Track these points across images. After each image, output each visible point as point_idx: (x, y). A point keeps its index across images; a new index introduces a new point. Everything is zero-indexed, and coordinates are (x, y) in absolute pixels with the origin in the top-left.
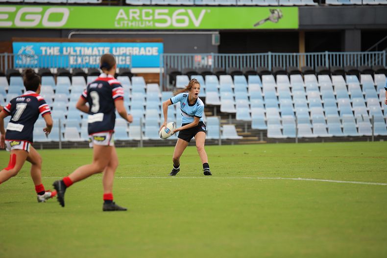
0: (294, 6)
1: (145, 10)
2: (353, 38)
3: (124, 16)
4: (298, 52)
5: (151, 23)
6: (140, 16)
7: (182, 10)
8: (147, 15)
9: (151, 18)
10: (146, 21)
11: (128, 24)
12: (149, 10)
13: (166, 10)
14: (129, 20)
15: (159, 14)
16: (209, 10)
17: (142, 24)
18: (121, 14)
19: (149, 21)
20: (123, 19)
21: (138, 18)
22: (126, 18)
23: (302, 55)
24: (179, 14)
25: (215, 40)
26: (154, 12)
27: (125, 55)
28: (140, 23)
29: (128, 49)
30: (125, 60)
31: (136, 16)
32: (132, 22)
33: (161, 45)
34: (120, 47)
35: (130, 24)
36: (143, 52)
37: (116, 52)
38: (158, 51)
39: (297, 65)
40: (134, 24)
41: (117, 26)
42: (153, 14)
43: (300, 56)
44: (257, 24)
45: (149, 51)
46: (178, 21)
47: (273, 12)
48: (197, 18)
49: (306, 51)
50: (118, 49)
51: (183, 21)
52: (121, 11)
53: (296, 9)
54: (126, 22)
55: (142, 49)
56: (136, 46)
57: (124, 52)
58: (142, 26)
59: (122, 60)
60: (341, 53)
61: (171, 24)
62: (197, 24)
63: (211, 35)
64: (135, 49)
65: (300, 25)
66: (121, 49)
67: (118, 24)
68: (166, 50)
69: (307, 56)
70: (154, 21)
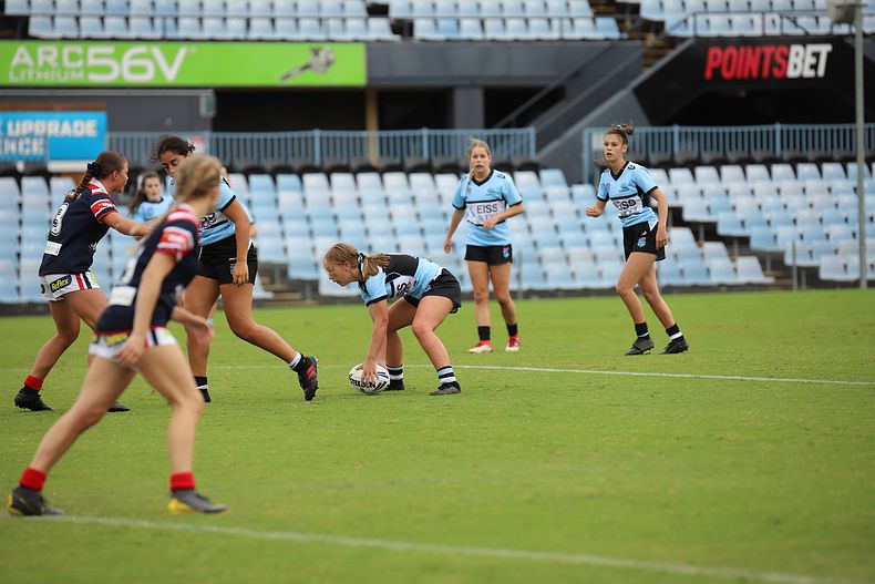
0: (356, 41)
1: (68, 48)
2: (469, 104)
3: (28, 60)
4: (363, 128)
5: (81, 74)
6: (59, 60)
7: (141, 48)
8: (73, 57)
9: (79, 63)
10: (70, 70)
11: (35, 76)
12: (77, 48)
13: (109, 49)
14: (36, 67)
15: (97, 56)
16: (194, 48)
17: (63, 75)
18: (22, 56)
19: (77, 70)
20: (26, 66)
21: (54, 65)
22: (31, 64)
23: (372, 135)
24: (135, 57)
25: (206, 108)
26: (85, 50)
27: (31, 136)
28: (59, 74)
29: (38, 124)
30: (31, 146)
31: (51, 59)
32: (43, 70)
33: (102, 116)
34: (21, 120)
35: (39, 76)
36: (66, 130)
37: (14, 128)
38: (97, 128)
39: (362, 153)
40: (46, 74)
41: (13, 79)
42: (85, 56)
43: (368, 138)
44: (287, 76)
45: (79, 128)
46: (133, 70)
47: (316, 52)
48: (170, 63)
49: (382, 127)
50: (18, 125)
51: (143, 70)
52: (20, 52)
53: (360, 49)
54: (31, 73)
55: (66, 125)
56: (52, 118)
57: (31, 128)
58: (64, 80)
59: (25, 147)
60: (446, 132)
61: (120, 76)
62: (171, 76)
63: (198, 97)
64: (50, 124)
65: (370, 78)
66: (24, 124)
67: (15, 75)
68: (112, 126)
69: (381, 139)
70: (87, 69)
